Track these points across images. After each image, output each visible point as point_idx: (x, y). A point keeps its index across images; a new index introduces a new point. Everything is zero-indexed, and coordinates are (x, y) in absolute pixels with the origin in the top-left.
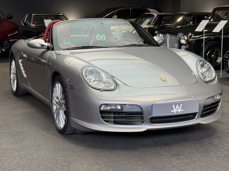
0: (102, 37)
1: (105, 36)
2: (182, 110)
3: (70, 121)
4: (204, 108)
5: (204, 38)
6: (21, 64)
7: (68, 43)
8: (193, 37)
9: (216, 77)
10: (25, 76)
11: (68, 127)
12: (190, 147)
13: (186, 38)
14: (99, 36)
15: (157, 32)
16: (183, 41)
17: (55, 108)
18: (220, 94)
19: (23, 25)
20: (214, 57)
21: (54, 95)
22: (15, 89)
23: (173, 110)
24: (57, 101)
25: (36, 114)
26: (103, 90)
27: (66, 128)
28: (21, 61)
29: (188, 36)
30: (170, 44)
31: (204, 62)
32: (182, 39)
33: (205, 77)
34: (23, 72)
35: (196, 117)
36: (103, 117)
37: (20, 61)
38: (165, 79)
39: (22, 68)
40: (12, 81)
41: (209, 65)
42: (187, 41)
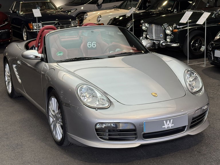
0: (93, 45)
1: (95, 43)
2: (173, 125)
3: (67, 135)
4: (193, 120)
5: (188, 28)
6: (15, 70)
7: (60, 54)
8: (178, 27)
9: (203, 87)
10: (20, 81)
11: (65, 140)
12: (181, 158)
13: (171, 29)
14: (90, 43)
15: (142, 21)
16: (168, 32)
17: (51, 120)
18: (208, 104)
19: (12, 12)
20: (198, 46)
21: (50, 107)
22: (10, 91)
23: (165, 125)
24: (53, 114)
25: (32, 121)
26: (98, 109)
27: (64, 141)
28: (16, 66)
29: (172, 27)
30: (155, 34)
31: (191, 72)
32: (167, 30)
33: (192, 88)
34: (18, 77)
35: (186, 129)
36: (98, 135)
37: (14, 66)
38: (156, 94)
39: (16, 73)
40: (7, 83)
41: (197, 75)
42: (172, 31)
